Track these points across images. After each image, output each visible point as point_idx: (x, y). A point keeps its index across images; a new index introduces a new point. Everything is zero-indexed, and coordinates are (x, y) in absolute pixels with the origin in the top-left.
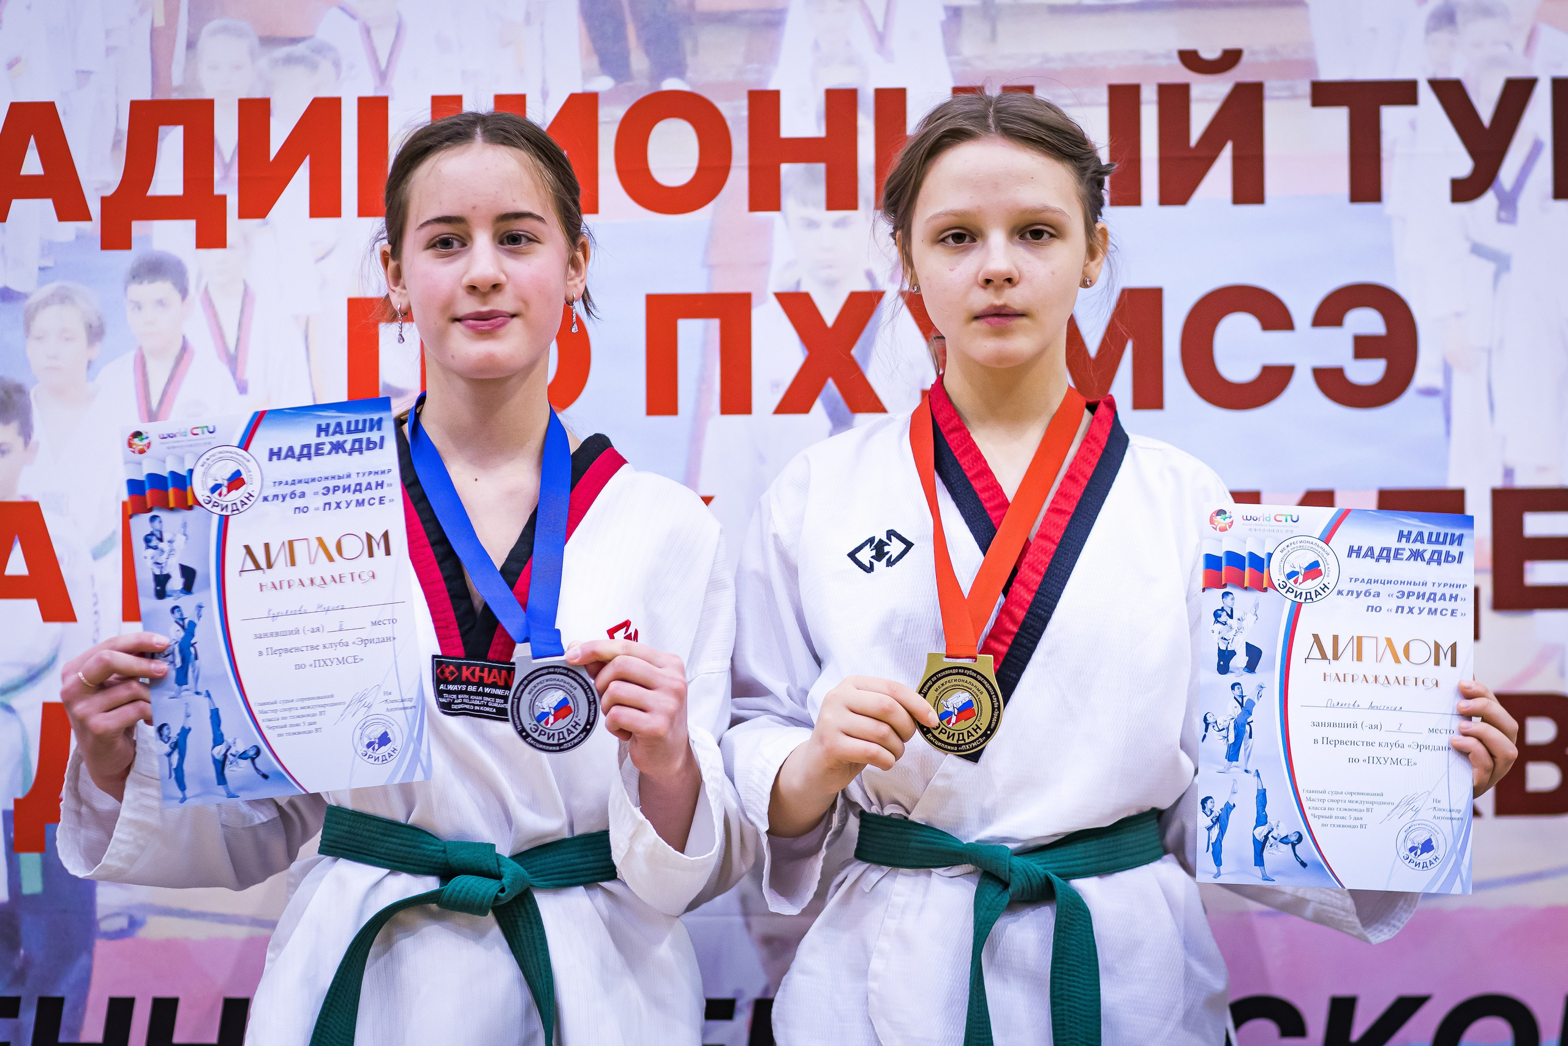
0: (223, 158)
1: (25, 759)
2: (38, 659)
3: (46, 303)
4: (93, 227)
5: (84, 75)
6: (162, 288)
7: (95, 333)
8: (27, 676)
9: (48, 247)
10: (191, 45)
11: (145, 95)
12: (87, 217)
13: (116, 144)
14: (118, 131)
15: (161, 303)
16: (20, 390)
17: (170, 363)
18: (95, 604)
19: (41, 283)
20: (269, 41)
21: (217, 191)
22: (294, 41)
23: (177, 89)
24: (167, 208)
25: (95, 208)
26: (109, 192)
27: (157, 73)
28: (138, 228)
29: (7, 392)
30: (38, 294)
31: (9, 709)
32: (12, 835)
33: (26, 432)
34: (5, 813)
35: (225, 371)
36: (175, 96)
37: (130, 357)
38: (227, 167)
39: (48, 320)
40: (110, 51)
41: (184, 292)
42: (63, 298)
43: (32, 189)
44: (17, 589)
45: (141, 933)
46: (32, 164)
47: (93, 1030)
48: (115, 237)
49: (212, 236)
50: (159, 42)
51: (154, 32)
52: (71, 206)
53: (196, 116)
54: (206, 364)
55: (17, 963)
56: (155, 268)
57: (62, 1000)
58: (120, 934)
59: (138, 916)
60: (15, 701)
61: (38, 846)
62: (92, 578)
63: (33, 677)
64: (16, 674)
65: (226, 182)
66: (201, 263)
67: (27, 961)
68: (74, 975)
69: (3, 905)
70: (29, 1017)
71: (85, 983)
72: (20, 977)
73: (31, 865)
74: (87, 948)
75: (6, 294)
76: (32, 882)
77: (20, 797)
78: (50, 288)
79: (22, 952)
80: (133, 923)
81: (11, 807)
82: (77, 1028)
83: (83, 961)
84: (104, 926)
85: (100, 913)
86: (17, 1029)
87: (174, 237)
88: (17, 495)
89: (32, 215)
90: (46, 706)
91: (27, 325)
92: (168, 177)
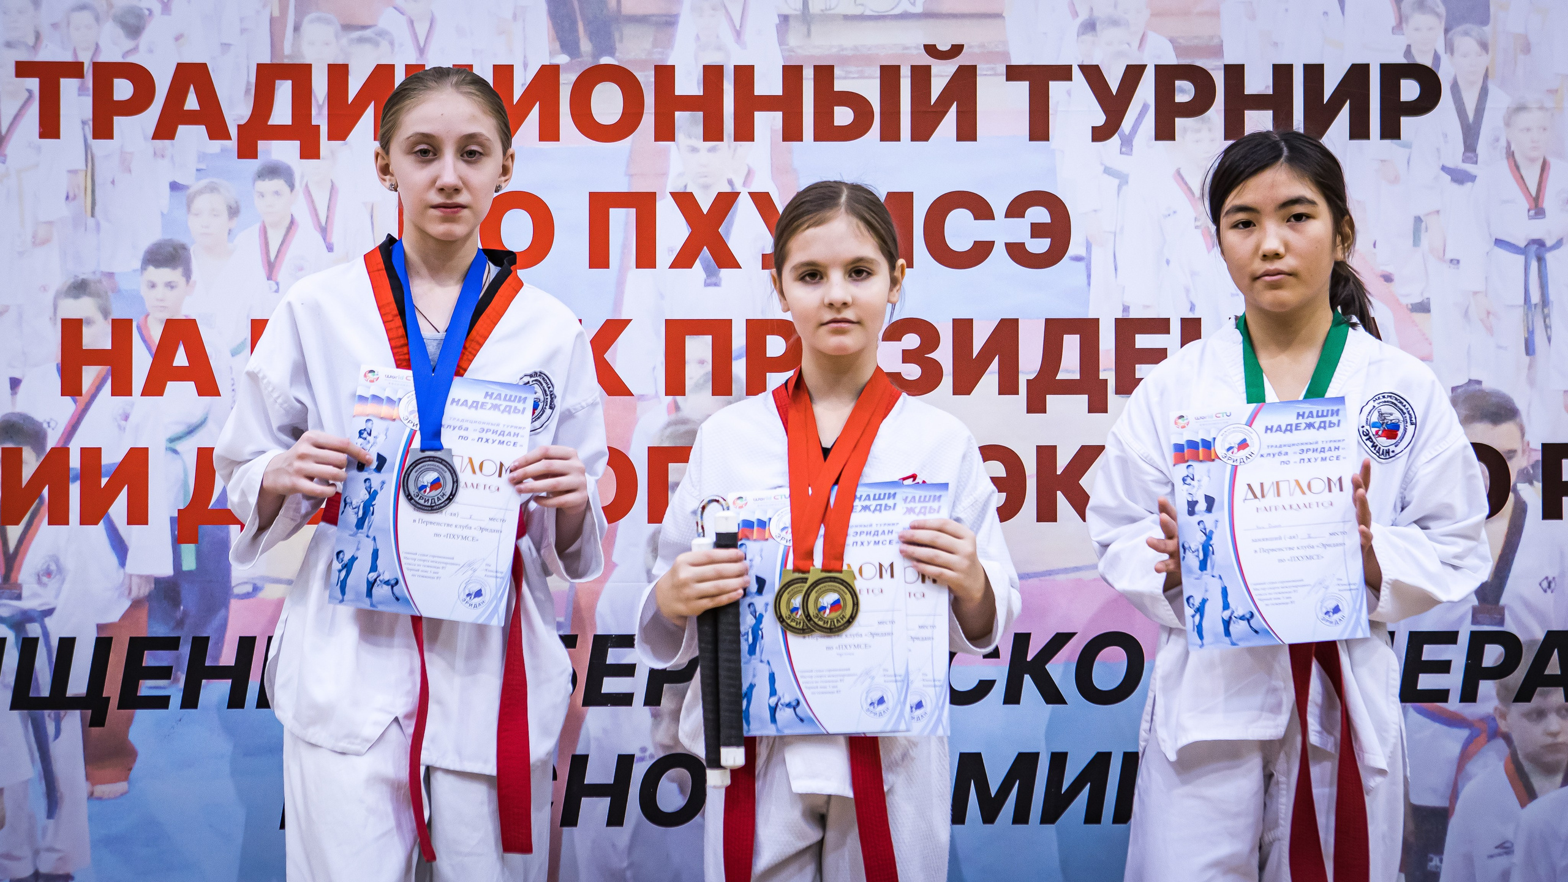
0: (317, 101)
1: (185, 484)
2: (195, 419)
3: (201, 192)
4: (232, 144)
5: (226, 46)
6: (278, 184)
7: (234, 211)
8: (187, 430)
9: (202, 156)
10: (297, 28)
11: (267, 60)
12: (229, 138)
13: (247, 91)
14: (248, 83)
15: (277, 193)
16: (184, 248)
17: (283, 232)
18: (233, 385)
19: (198, 179)
20: (347, 27)
21: (314, 123)
22: (364, 27)
24: (281, 133)
25: (233, 132)
26: (243, 122)
28: (262, 145)
29: (175, 249)
30: (196, 186)
31: (175, 452)
32: (176, 533)
33: (187, 274)
34: (172, 519)
35: (319, 237)
36: (286, 61)
37: (256, 228)
38: (320, 107)
39: (202, 203)
40: (243, 31)
41: (292, 187)
42: (212, 189)
43: (192, 118)
44: (181, 375)
45: (261, 595)
46: (192, 103)
47: (228, 657)
48: (247, 150)
49: (310, 151)
50: (276, 25)
51: (272, 20)
52: (218, 130)
53: (300, 74)
54: (307, 233)
55: (178, 615)
56: (273, 171)
57: (208, 638)
58: (247, 596)
59: (259, 584)
60: (179, 446)
61: (194, 540)
62: (231, 368)
63: (191, 431)
64: (180, 429)
65: (320, 117)
66: (303, 168)
67: (185, 614)
68: (216, 622)
69: (169, 577)
70: (185, 650)
71: (223, 627)
72: (180, 624)
73: (189, 552)
74: (225, 605)
75: (175, 186)
76: (189, 563)
77: (182, 507)
78: (203, 182)
79: (182, 608)
80: (256, 589)
81: (176, 515)
82: (217, 657)
83: (222, 612)
84: (236, 591)
85: (233, 584)
86: (178, 658)
87: (285, 151)
88: (180, 316)
89: (192, 135)
90: (199, 450)
91: (189, 206)
92: (282, 113)
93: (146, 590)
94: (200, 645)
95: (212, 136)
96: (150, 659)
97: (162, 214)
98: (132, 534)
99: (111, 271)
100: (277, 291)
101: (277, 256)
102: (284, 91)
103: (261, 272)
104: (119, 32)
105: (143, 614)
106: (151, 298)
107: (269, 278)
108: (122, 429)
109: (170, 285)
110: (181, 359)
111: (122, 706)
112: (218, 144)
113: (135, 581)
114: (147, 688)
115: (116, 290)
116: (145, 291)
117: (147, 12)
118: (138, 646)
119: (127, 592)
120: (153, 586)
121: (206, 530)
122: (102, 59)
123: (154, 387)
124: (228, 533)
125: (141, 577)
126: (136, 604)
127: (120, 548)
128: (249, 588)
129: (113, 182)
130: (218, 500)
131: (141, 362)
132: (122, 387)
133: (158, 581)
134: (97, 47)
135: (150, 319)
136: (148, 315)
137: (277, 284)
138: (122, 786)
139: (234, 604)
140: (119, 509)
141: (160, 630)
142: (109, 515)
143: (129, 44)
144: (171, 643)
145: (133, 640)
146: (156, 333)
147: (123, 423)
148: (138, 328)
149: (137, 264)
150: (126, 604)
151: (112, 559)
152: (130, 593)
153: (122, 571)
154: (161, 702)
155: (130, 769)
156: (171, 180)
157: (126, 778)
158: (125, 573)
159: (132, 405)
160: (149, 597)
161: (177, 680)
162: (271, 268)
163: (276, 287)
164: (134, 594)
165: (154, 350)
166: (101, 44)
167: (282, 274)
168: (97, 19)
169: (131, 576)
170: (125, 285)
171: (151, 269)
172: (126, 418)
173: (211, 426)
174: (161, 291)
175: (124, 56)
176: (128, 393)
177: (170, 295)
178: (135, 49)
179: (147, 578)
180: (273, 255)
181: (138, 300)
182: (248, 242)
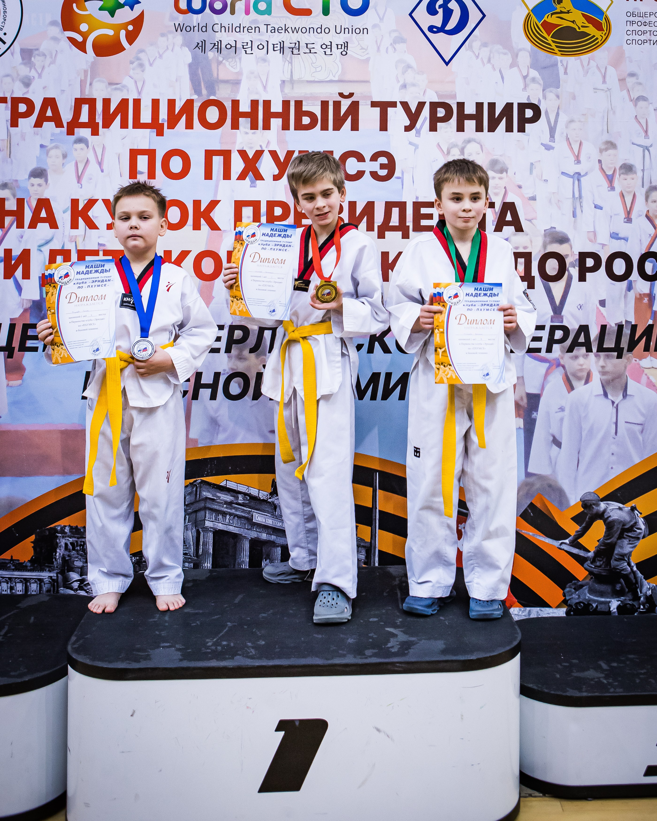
0: (98, 113)
1: (45, 263)
2: (49, 238)
3: (52, 148)
4: (65, 130)
5: (63, 91)
6: (82, 145)
9: (53, 135)
10: (91, 84)
11: (79, 97)
12: (63, 127)
13: (71, 109)
14: (71, 106)
15: (82, 149)
16: (45, 170)
17: (84, 164)
18: (64, 224)
19: (51, 143)
20: (110, 84)
21: (97, 121)
22: (117, 84)
23: (87, 95)
24: (84, 125)
25: (65, 125)
26: (69, 121)
27: (82, 90)
28: (76, 130)
29: (42, 171)
30: (50, 145)
31: (41, 251)
32: (41, 283)
33: (46, 181)
34: (39, 277)
35: (98, 166)
36: (86, 97)
37: (73, 163)
38: (99, 115)
39: (53, 153)
40: (70, 85)
41: (88, 147)
42: (56, 147)
43: (49, 119)
44: (43, 220)
46: (49, 113)
48: (70, 132)
49: (95, 132)
51: (81, 81)
52: (59, 124)
53: (92, 102)
54: (93, 165)
55: (42, 315)
56: (81, 140)
60: (42, 249)
62: (63, 218)
63: (47, 243)
64: (43, 242)
65: (99, 119)
66: (92, 139)
69: (38, 300)
72: (43, 318)
75: (42, 146)
77: (43, 272)
78: (53, 145)
79: (43, 312)
81: (41, 275)
87: (85, 133)
88: (43, 197)
89: (49, 126)
90: (50, 250)
91: (47, 154)
92: (84, 118)
93: (29, 305)
96: (30, 332)
97: (37, 157)
98: (24, 283)
99: (17, 179)
100: (81, 188)
102: (85, 109)
103: (75, 181)
104: (21, 85)
105: (28, 315)
106: (32, 190)
107: (79, 182)
108: (20, 241)
109: (40, 185)
110: (43, 214)
111: (19, 350)
112: (59, 129)
113: (25, 301)
114: (29, 343)
115: (19, 187)
116: (30, 188)
117: (32, 78)
118: (26, 327)
119: (22, 306)
120: (32, 304)
122: (15, 96)
123: (33, 225)
125: (27, 300)
126: (25, 311)
127: (19, 288)
129: (18, 144)
131: (28, 216)
132: (20, 225)
133: (34, 301)
134: (13, 91)
135: (31, 198)
137: (81, 185)
138: (19, 382)
140: (19, 273)
142: (15, 276)
143: (25, 90)
145: (24, 325)
146: (34, 204)
147: (21, 239)
148: (27, 202)
149: (27, 177)
150: (21, 311)
151: (16, 293)
152: (23, 306)
153: (20, 297)
154: (35, 349)
155: (23, 375)
156: (41, 144)
157: (21, 379)
159: (24, 232)
160: (30, 308)
162: (79, 178)
164: (25, 307)
165: (33, 211)
166: (14, 90)
167: (84, 181)
168: (13, 80)
169: (23, 299)
170: (22, 185)
171: (32, 179)
172: (22, 237)
173: (55, 240)
174: (36, 187)
175: (23, 95)
176: (23, 227)
177: (40, 189)
178: (27, 92)
179: (30, 300)
180: (80, 174)
181: (27, 191)
182: (70, 168)
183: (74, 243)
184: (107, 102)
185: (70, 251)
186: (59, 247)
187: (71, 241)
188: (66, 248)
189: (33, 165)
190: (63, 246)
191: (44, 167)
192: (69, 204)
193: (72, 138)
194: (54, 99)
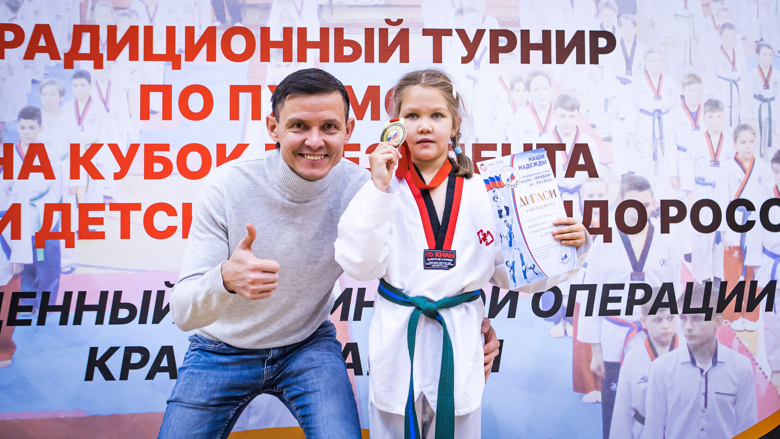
0: (102, 42)
1: (39, 220)
2: (43, 190)
3: (46, 84)
4: (61, 62)
5: (59, 17)
6: (83, 81)
7: (62, 93)
8: (40, 195)
9: (47, 68)
10: (93, 9)
11: (78, 23)
12: (59, 59)
13: (69, 37)
14: (69, 34)
15: (83, 85)
16: (38, 110)
17: (85, 103)
18: (62, 174)
19: (45, 78)
20: (116, 8)
21: (101, 52)
22: (124, 9)
23: (88, 22)
24: (85, 57)
25: (62, 56)
26: (67, 52)
27: (82, 17)
28: (76, 62)
29: (34, 110)
30: (44, 81)
31: (34, 205)
32: (34, 243)
33: (40, 123)
34: (32, 237)
35: (102, 105)
36: (88, 24)
37: (72, 102)
38: (103, 45)
39: (47, 89)
40: (67, 9)
41: (90, 82)
42: (52, 83)
43: (42, 50)
44: (37, 169)
45: (75, 272)
46: (42, 42)
47: (59, 301)
48: (69, 65)
49: (99, 65)
50: (82, 8)
52: (55, 56)
53: (94, 30)
54: (97, 104)
55: (36, 282)
56: (81, 75)
57: (49, 293)
58: (68, 272)
59: (74, 267)
60: (36, 203)
61: (43, 246)
62: (61, 166)
63: (41, 196)
64: (36, 195)
65: (103, 50)
66: (95, 73)
67: (39, 281)
68: (54, 285)
69: (31, 264)
70: (39, 298)
71: (57, 287)
72: (36, 286)
73: (41, 253)
74: (58, 277)
75: (34, 82)
76: (41, 257)
77: (37, 232)
78: (48, 80)
79: (37, 278)
80: (73, 269)
81: (34, 235)
82: (54, 301)
83: (56, 281)
84: (63, 270)
85: (62, 266)
86: (35, 302)
87: (87, 65)
88: (37, 142)
89: (42, 58)
90: (46, 205)
91: (41, 91)
92: (85, 48)
93: (19, 270)
94: (46, 296)
95: (52, 58)
96: (22, 302)
97: (28, 95)
98: (14, 244)
99: (3, 121)
100: (82, 131)
101: (83, 114)
102: (86, 37)
103: (75, 122)
104: (8, 9)
105: (19, 281)
106: (22, 133)
107: (79, 124)
108: (8, 195)
109: (32, 128)
110: (37, 162)
111: (8, 324)
112: (55, 62)
113: (15, 266)
114: (20, 316)
116: (19, 130)
117: (21, 1)
118: (16, 296)
119: (11, 271)
120: (23, 268)
121: (49, 242)
123: (24, 175)
124: (59, 243)
125: (17, 264)
126: (15, 277)
127: (8, 251)
128: (69, 269)
129: (4, 79)
130: (54, 228)
131: (18, 164)
132: (8, 175)
133: (26, 266)
135: (22, 144)
136: (20, 142)
137: (83, 127)
138: (9, 362)
139: (62, 277)
140: (7, 232)
141: (27, 289)
142: (2, 235)
143: (12, 15)
144: (32, 295)
145: (14, 294)
146: (25, 150)
147: (9, 192)
148: (16, 147)
149: (16, 118)
150: (10, 277)
151: (4, 256)
152: (12, 272)
153: (8, 261)
154: (28, 323)
155: (13, 354)
156: (32, 78)
157: (11, 358)
158: (10, 262)
159: (13, 183)
160: (22, 273)
161: (35, 312)
162: (80, 120)
163: (82, 128)
164: (14, 272)
165: (24, 157)
167: (85, 122)
169: (13, 264)
170: (10, 127)
171: (22, 120)
172: (10, 189)
173: (51, 193)
174: (27, 130)
175: (10, 21)
176: (11, 177)
177: (32, 132)
178: (15, 18)
179: (20, 265)
180: (81, 114)
181: (16, 134)
182: (69, 108)
183: (74, 196)
184: (112, 30)
185: (69, 205)
186: (55, 201)
187: (70, 193)
188: (64, 202)
189: (22, 104)
190: (61, 200)
191: (36, 106)
192: (68, 150)
193: (70, 72)
194: (48, 26)
